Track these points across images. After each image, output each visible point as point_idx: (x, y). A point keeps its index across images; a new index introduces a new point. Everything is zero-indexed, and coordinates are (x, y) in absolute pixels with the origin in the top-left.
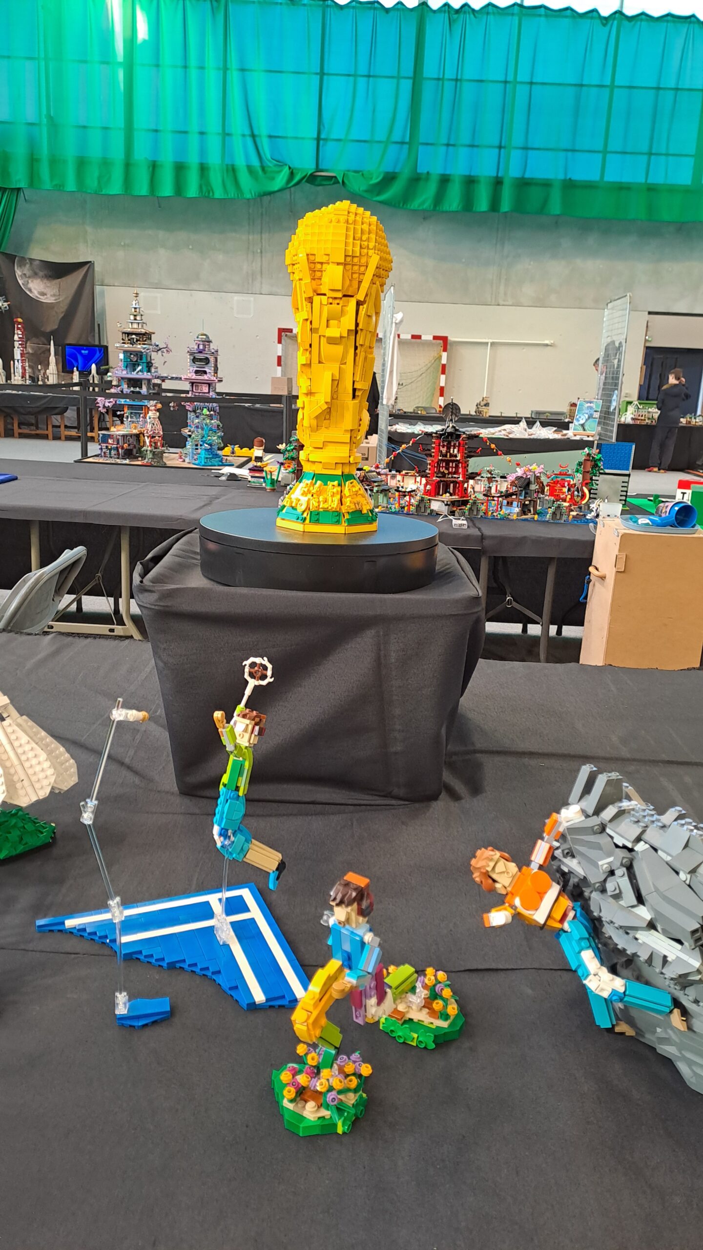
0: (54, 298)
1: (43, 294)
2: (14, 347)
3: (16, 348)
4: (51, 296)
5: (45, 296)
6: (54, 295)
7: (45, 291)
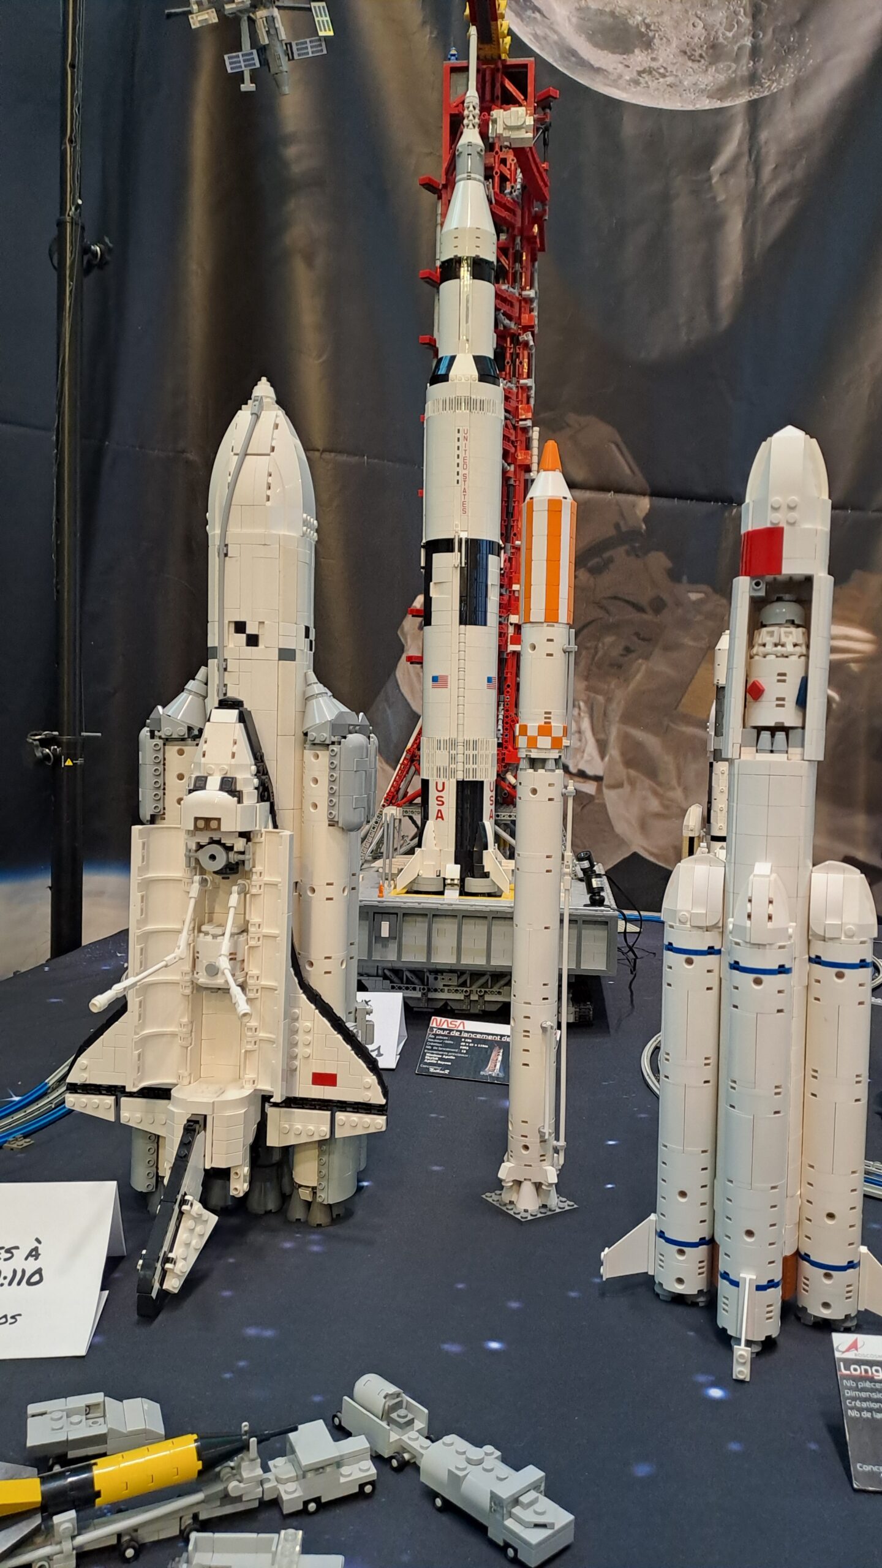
2: (440, 370)
4: (686, 53)
6: (714, 51)
7: (641, 11)
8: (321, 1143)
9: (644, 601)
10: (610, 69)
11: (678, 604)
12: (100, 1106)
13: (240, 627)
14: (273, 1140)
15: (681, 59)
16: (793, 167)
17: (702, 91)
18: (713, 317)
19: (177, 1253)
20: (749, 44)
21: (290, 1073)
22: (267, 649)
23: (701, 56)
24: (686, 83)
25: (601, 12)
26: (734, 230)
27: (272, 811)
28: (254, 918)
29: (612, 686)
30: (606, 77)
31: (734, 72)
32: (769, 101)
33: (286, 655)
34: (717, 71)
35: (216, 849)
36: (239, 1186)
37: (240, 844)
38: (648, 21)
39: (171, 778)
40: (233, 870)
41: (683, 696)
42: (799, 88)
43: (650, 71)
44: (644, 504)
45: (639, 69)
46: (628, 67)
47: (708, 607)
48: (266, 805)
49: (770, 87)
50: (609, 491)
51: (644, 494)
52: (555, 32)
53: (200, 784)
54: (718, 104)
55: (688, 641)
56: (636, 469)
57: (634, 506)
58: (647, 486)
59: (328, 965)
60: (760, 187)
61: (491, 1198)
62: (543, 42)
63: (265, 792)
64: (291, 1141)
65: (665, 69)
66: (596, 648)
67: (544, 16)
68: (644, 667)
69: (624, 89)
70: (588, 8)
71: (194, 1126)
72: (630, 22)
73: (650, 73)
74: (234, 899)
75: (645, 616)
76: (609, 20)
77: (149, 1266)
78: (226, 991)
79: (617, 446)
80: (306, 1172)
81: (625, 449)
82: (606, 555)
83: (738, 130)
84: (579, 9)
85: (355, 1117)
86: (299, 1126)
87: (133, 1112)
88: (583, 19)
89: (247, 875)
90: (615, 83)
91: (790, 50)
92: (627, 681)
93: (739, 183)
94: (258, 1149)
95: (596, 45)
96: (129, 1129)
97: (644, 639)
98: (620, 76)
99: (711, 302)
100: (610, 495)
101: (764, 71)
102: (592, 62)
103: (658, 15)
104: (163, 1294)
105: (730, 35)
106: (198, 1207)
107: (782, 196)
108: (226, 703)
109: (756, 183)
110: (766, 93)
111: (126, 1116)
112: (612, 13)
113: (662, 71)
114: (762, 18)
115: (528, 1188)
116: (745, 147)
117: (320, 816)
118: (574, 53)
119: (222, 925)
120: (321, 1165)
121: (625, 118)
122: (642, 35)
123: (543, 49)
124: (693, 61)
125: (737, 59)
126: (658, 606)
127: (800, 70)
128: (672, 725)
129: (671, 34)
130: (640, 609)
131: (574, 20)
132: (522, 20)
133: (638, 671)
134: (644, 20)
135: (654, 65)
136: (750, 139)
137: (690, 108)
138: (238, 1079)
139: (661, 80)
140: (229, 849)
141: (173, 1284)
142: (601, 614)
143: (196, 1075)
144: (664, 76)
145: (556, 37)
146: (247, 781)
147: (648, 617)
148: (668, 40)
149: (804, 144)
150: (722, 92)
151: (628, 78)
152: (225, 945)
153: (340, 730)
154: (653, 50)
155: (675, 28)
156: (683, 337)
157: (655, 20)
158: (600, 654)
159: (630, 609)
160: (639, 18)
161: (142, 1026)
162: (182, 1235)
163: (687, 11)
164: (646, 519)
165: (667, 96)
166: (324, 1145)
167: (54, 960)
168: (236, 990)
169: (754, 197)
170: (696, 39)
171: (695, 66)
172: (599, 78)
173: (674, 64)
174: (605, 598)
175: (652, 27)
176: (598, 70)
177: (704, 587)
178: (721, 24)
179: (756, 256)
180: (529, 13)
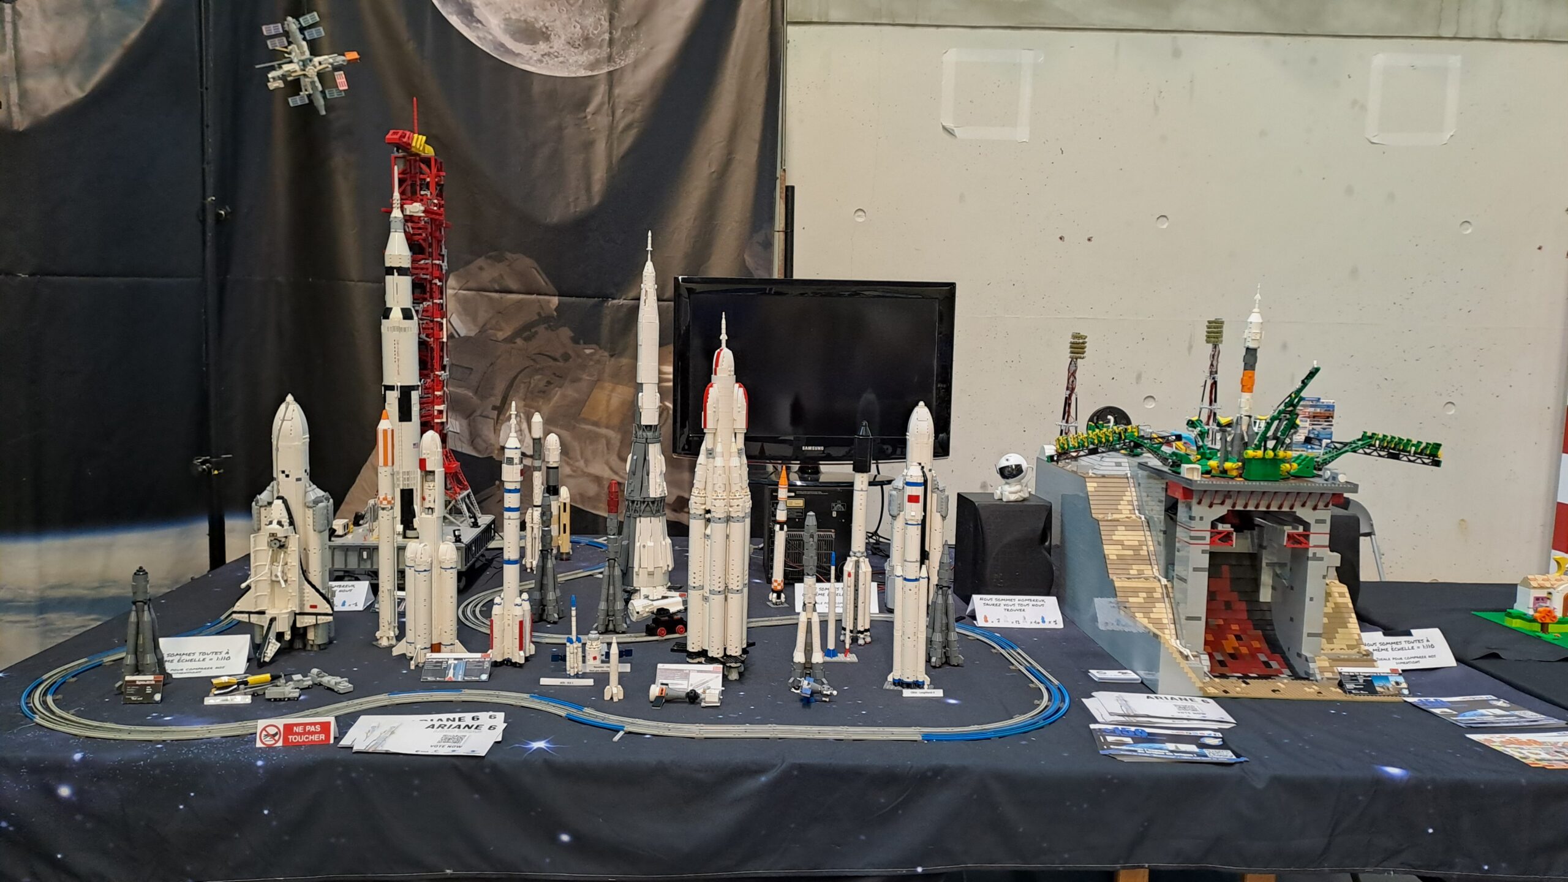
0: (586, 57)
1: (530, 33)
2: (386, 313)
3: (396, 314)
4: (570, 43)
5: (542, 47)
6: (587, 41)
7: (542, 19)
8: (314, 625)
9: (558, 355)
10: (524, 53)
11: (579, 356)
12: (244, 618)
13: (283, 472)
14: (298, 625)
15: (567, 47)
16: (633, 111)
17: (581, 65)
18: (590, 199)
19: (268, 651)
20: (607, 38)
21: (302, 605)
22: (292, 478)
23: (579, 45)
24: (571, 61)
25: (518, 21)
26: (601, 147)
27: (295, 528)
28: (289, 561)
29: (541, 403)
30: (522, 59)
31: (599, 54)
32: (619, 71)
33: (298, 480)
34: (589, 54)
35: (276, 541)
36: (288, 637)
37: (283, 540)
38: (547, 25)
39: (262, 518)
40: (282, 546)
41: (583, 407)
42: (636, 65)
43: (548, 54)
44: (555, 300)
45: (542, 53)
46: (535, 52)
47: (597, 357)
48: (292, 527)
49: (620, 63)
50: (533, 294)
51: (555, 296)
52: (490, 34)
53: (271, 523)
54: (590, 73)
55: (585, 377)
56: (547, 280)
57: (549, 302)
58: (554, 289)
59: (315, 573)
60: (615, 122)
61: (374, 643)
62: (483, 41)
63: (292, 523)
64: (304, 625)
65: (558, 53)
66: (530, 383)
67: (483, 25)
68: (559, 393)
69: (533, 66)
70: (510, 18)
71: (273, 620)
72: (536, 25)
73: (549, 55)
74: (282, 555)
75: (558, 363)
76: (524, 25)
77: (260, 654)
78: (279, 582)
79: (536, 269)
80: (311, 636)
81: (541, 272)
82: (533, 330)
83: (602, 88)
84: (505, 19)
85: (323, 617)
86: (306, 621)
87: (254, 619)
88: (507, 25)
89: (287, 548)
90: (528, 63)
91: (631, 41)
92: (549, 400)
93: (603, 121)
94: (294, 628)
95: (516, 40)
96: (253, 624)
97: (558, 376)
98: (531, 58)
99: (588, 189)
100: (534, 296)
101: (617, 54)
102: (514, 50)
103: (553, 21)
104: (264, 661)
105: (596, 32)
106: (274, 641)
107: (629, 127)
108: (278, 498)
109: (613, 120)
110: (617, 67)
111: (252, 620)
112: (525, 21)
113: (556, 54)
114: (615, 21)
115: (385, 639)
116: (606, 99)
117: (311, 528)
118: (502, 45)
119: (279, 563)
120: (315, 633)
121: (534, 83)
122: (543, 33)
123: (482, 45)
124: (575, 48)
125: (600, 47)
126: (566, 357)
127: (637, 54)
128: (577, 425)
129: (561, 33)
130: (555, 359)
131: (502, 26)
132: (470, 28)
133: (556, 394)
134: (544, 24)
135: (552, 50)
136: (609, 93)
137: (573, 75)
138: (287, 608)
139: (556, 59)
140: (280, 541)
141: (267, 660)
142: (532, 363)
143: (274, 606)
144: (557, 57)
145: (491, 37)
146: (285, 521)
147: (561, 364)
148: (559, 36)
149: (640, 97)
150: (592, 66)
151: (535, 58)
152: (280, 569)
153: (316, 502)
154: (550, 42)
155: (564, 29)
156: (572, 210)
157: (552, 24)
158: (532, 385)
159: (550, 360)
160: (542, 23)
161: (256, 593)
162: (270, 648)
163: (570, 19)
164: (556, 310)
165: (559, 68)
166: (316, 625)
167: (213, 572)
168: (282, 582)
169: (612, 127)
170: (576, 36)
171: (576, 51)
172: (518, 59)
173: (563, 50)
174: (535, 354)
175: (550, 29)
176: (518, 55)
177: (594, 346)
178: (591, 25)
179: (614, 162)
180: (474, 24)
